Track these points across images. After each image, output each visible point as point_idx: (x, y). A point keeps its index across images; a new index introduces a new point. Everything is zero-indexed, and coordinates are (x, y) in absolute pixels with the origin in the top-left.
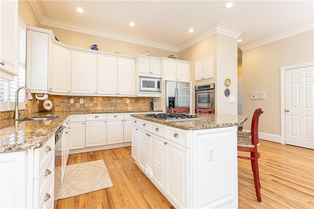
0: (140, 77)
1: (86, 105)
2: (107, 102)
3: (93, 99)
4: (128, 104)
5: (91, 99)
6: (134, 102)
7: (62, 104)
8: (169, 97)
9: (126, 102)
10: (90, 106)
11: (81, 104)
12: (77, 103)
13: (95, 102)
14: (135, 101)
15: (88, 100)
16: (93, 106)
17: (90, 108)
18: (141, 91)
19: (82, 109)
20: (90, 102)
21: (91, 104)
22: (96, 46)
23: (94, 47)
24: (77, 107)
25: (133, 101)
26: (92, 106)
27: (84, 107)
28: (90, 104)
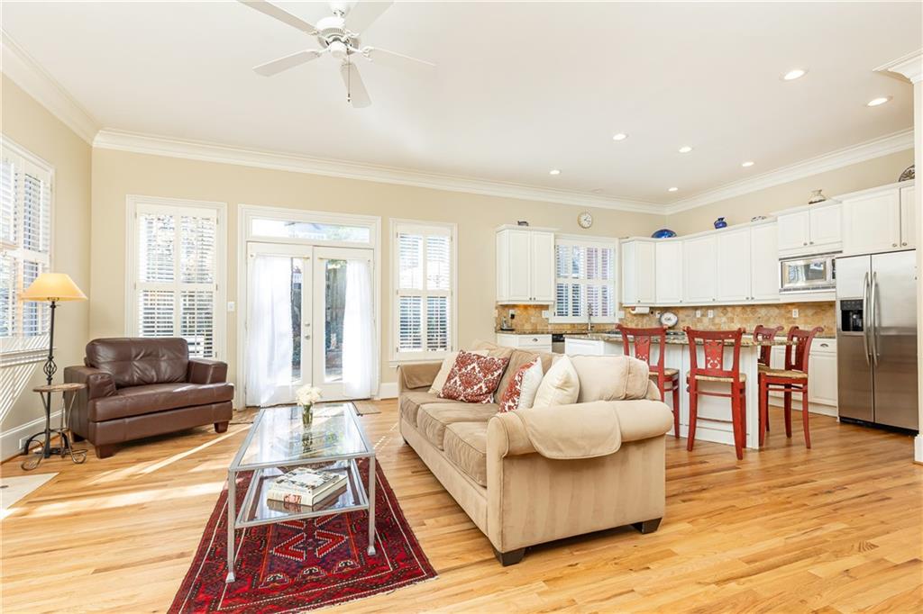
0: (780, 259)
1: (717, 321)
2: (751, 315)
4: (795, 319)
5: (725, 310)
6: (812, 315)
7: (687, 319)
8: (842, 301)
9: (789, 315)
11: (709, 319)
12: (705, 315)
14: (816, 313)
15: (719, 311)
16: (726, 321)
18: (785, 290)
20: (722, 314)
21: (724, 319)
22: (722, 219)
23: (721, 224)
25: (810, 312)
28: (722, 318)
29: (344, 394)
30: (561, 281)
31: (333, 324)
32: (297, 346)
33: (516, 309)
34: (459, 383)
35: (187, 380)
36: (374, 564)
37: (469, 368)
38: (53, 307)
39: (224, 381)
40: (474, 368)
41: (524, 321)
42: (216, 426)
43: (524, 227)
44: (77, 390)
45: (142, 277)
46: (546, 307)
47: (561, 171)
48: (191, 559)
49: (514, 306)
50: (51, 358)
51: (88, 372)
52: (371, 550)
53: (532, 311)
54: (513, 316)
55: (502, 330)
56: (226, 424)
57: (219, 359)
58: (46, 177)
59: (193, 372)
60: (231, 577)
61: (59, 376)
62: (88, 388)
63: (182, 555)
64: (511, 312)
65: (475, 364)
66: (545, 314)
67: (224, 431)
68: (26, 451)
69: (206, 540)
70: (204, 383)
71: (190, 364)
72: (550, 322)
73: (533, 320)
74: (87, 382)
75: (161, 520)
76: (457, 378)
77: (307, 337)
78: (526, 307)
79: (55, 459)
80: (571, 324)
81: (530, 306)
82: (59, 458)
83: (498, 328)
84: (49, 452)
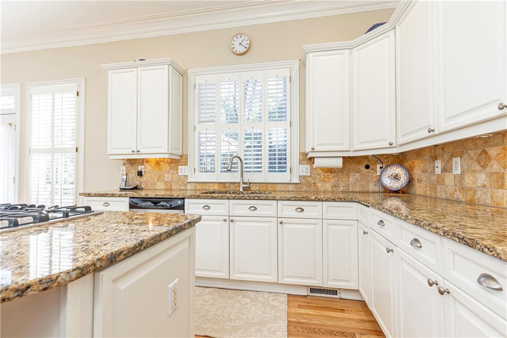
1: (469, 181)
3: (486, 153)
5: (480, 155)
10: (480, 182)
11: (455, 176)
12: (447, 173)
13: (495, 167)
15: (472, 159)
16: (486, 183)
17: (479, 193)
19: (458, 193)
20: (478, 167)
21: (482, 178)
24: (447, 186)
26: (484, 186)
27: (463, 189)
28: (478, 175)
41: (156, 179)
53: (166, 167)
54: (141, 174)
64: (140, 168)
66: (183, 171)
72: (189, 180)
73: (167, 177)
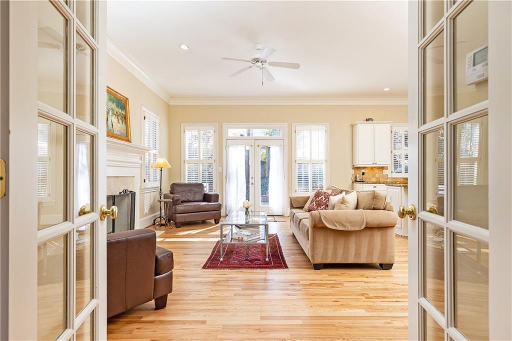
29: (270, 212)
30: (396, 152)
31: (265, 178)
32: (248, 188)
33: (366, 169)
34: (315, 205)
35: (204, 200)
36: (267, 263)
37: (320, 198)
38: (161, 170)
39: (218, 202)
40: (322, 198)
41: (371, 177)
42: (215, 220)
43: (370, 122)
44: (170, 202)
45: (187, 158)
46: (387, 168)
47: (390, 89)
48: (210, 255)
49: (364, 168)
50: (161, 190)
51: (172, 195)
52: (267, 259)
53: (377, 171)
54: (363, 174)
55: (356, 181)
56: (219, 220)
57: (216, 193)
58: (157, 121)
59: (207, 198)
60: (221, 259)
61: (162, 197)
62: (173, 201)
63: (207, 254)
64: (363, 171)
65: (323, 196)
66: (385, 172)
67: (218, 223)
68: (154, 224)
69: (214, 251)
70: (210, 202)
71: (205, 194)
72: (389, 177)
73: (377, 175)
74: (173, 199)
75: (199, 245)
76: (314, 203)
77: (252, 184)
78: (372, 168)
79: (163, 227)
80: (404, 178)
81: (375, 167)
82: (164, 227)
83: (354, 180)
84: (162, 225)
